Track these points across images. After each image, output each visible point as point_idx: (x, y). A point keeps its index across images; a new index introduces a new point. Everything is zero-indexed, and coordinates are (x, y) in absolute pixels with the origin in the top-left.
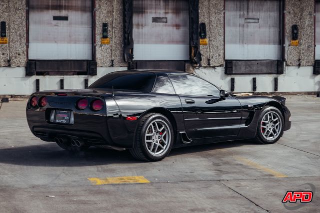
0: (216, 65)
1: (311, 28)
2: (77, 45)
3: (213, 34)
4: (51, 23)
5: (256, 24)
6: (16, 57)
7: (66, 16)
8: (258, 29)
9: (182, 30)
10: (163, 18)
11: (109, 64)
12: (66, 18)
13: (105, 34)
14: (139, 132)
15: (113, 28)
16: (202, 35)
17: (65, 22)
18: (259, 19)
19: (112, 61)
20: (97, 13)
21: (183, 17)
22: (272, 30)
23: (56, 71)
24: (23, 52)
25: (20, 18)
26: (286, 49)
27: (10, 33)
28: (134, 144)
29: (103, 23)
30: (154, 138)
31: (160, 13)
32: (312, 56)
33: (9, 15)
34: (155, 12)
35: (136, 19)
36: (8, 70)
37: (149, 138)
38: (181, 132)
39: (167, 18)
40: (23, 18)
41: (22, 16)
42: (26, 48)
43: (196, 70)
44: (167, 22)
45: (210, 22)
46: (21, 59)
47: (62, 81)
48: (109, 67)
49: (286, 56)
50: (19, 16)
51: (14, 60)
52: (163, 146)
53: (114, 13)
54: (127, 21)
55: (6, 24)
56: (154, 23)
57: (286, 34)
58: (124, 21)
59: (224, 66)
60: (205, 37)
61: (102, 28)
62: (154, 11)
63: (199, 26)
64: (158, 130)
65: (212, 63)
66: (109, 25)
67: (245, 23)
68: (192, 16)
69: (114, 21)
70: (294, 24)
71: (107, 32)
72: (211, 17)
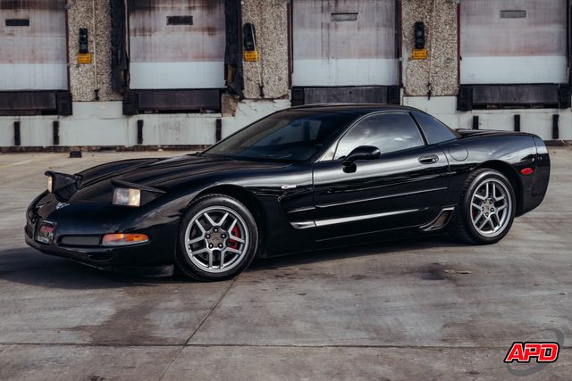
0: (275, 96)
1: (451, 26)
2: (45, 65)
3: (269, 43)
4: (3, 31)
5: (352, 22)
7: (27, 18)
8: (356, 32)
9: (218, 36)
10: (186, 17)
11: (91, 96)
12: (25, 22)
13: (84, 47)
16: (248, 44)
17: (24, 28)
18: (357, 14)
19: (97, 91)
20: (70, 12)
21: (220, 12)
22: (383, 32)
23: (8, 108)
26: (404, 66)
29: (81, 29)
31: (180, 9)
32: (455, 77)
34: (172, 8)
35: (134, 22)
39: (191, 17)
43: (240, 105)
44: (191, 23)
45: (263, 21)
47: (17, 126)
48: (92, 101)
49: (404, 78)
56: (170, 26)
57: (404, 39)
59: (290, 98)
60: (252, 48)
61: (78, 36)
62: (170, 6)
63: (242, 28)
65: (268, 93)
66: (90, 32)
67: (332, 21)
69: (98, 25)
70: (418, 20)
71: (86, 43)
72: (264, 13)
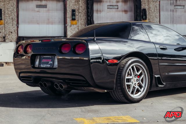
2: (54, 26)
3: (152, 17)
4: (35, 10)
5: (182, 10)
6: (9, 35)
7: (46, 4)
8: (184, 13)
9: (129, 14)
10: (115, 5)
12: (45, 6)
13: (74, 17)
14: (119, 74)
15: (79, 13)
16: (144, 17)
17: (45, 9)
18: (184, 6)
20: (68, 2)
21: (130, 5)
24: (15, 31)
25: (12, 6)
27: (5, 17)
28: (115, 86)
29: (72, 10)
30: (132, 80)
31: (113, 2)
33: (4, 4)
34: (110, 2)
35: (96, 6)
36: (3, 44)
37: (128, 80)
38: (156, 76)
39: (118, 6)
40: (14, 6)
41: (14, 5)
42: (16, 28)
44: (118, 9)
45: (149, 8)
46: (13, 36)
50: (11, 5)
51: (8, 37)
52: (141, 88)
53: (80, 2)
54: (90, 8)
55: (2, 11)
56: (109, 9)
58: (87, 8)
60: (146, 19)
61: (71, 13)
63: (141, 11)
64: (137, 73)
66: (76, 11)
67: (174, 9)
68: (137, 4)
69: (80, 8)
71: (75, 16)
72: (150, 5)
